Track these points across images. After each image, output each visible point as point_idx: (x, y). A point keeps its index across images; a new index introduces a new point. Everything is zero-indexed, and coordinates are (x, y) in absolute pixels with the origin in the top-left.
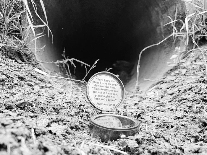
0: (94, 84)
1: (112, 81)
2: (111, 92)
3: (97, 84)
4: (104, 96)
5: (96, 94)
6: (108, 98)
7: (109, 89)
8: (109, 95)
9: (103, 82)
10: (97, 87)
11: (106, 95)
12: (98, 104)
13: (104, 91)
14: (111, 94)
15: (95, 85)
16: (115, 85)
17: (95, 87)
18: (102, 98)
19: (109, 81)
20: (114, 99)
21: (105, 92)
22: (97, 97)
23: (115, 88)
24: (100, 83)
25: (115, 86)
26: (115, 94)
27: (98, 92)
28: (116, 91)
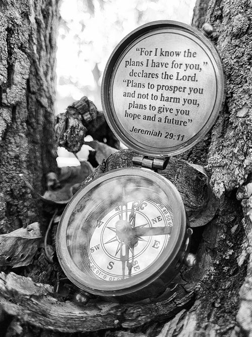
0: (130, 68)
1: (189, 54)
2: (177, 94)
3: (137, 69)
4: (152, 108)
5: (131, 100)
6: (163, 115)
7: (173, 83)
8: (168, 105)
9: (158, 59)
10: (138, 80)
11: (158, 104)
12: (134, 130)
13: (154, 91)
14: (177, 100)
15: (132, 74)
16: (197, 67)
17: (131, 78)
18: (148, 112)
19: (178, 54)
20: (185, 118)
21: (159, 94)
22: (133, 111)
23: (193, 78)
24: (145, 64)
25: (197, 72)
26: (190, 102)
27: (136, 95)
28: (196, 91)
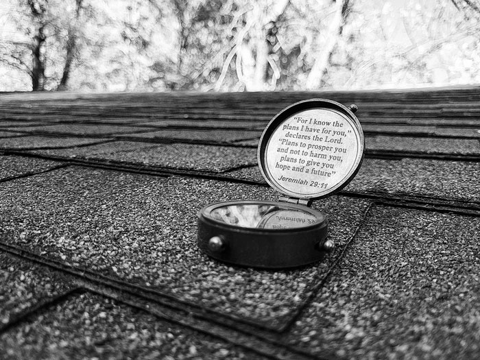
0: (287, 131)
1: (337, 124)
2: (325, 152)
3: (294, 132)
4: (301, 161)
5: (283, 154)
6: (310, 168)
7: (322, 143)
8: (316, 160)
9: (311, 126)
10: (291, 140)
11: (308, 158)
12: (283, 178)
13: (305, 149)
14: (324, 156)
15: (288, 135)
16: (343, 134)
17: (286, 138)
18: (297, 165)
19: (328, 124)
20: (330, 171)
21: (309, 151)
22: (284, 163)
23: (339, 142)
24: (300, 128)
25: (343, 137)
26: (335, 158)
27: (289, 151)
28: (340, 150)
